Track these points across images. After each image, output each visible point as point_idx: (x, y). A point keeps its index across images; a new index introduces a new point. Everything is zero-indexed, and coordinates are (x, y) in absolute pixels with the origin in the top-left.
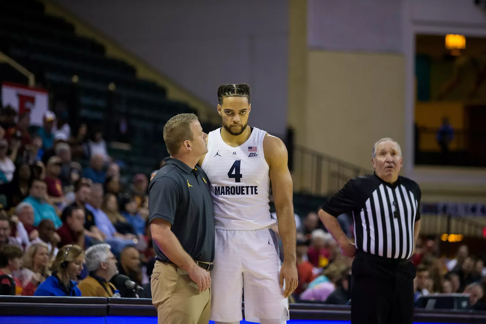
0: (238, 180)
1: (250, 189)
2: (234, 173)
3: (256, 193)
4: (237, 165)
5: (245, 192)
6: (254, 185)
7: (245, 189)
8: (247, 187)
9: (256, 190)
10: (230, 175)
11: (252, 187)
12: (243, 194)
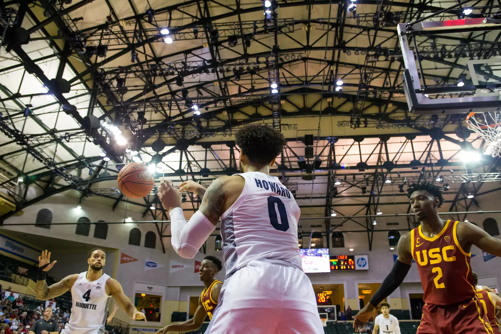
0: (87, 300)
1: (92, 306)
2: (86, 296)
3: (95, 309)
4: (89, 292)
5: (89, 307)
6: (95, 304)
7: (89, 306)
8: (91, 305)
9: (95, 307)
10: (84, 297)
11: (93, 305)
12: (88, 308)
